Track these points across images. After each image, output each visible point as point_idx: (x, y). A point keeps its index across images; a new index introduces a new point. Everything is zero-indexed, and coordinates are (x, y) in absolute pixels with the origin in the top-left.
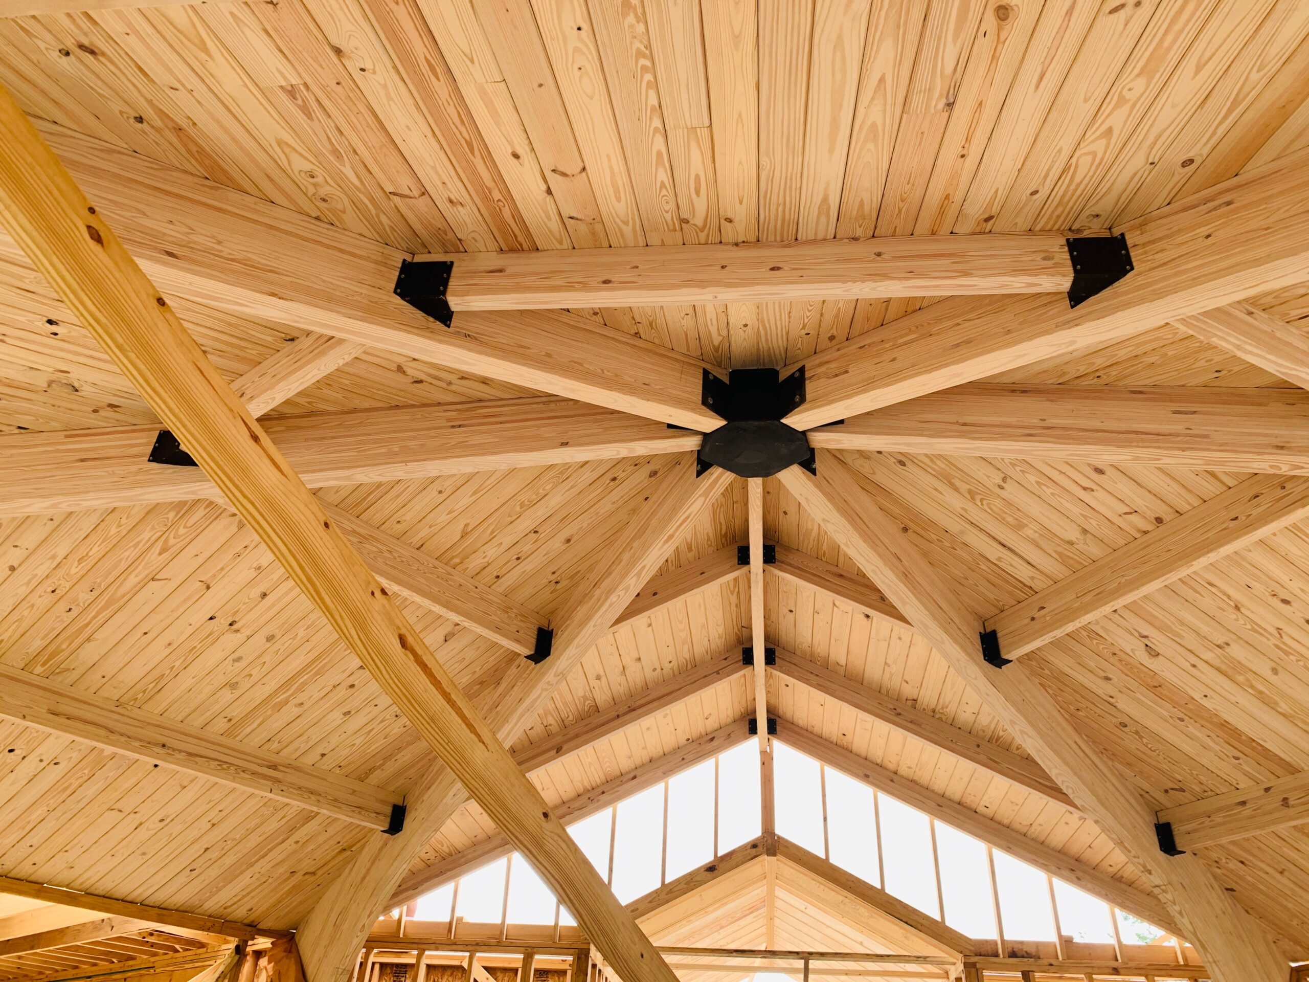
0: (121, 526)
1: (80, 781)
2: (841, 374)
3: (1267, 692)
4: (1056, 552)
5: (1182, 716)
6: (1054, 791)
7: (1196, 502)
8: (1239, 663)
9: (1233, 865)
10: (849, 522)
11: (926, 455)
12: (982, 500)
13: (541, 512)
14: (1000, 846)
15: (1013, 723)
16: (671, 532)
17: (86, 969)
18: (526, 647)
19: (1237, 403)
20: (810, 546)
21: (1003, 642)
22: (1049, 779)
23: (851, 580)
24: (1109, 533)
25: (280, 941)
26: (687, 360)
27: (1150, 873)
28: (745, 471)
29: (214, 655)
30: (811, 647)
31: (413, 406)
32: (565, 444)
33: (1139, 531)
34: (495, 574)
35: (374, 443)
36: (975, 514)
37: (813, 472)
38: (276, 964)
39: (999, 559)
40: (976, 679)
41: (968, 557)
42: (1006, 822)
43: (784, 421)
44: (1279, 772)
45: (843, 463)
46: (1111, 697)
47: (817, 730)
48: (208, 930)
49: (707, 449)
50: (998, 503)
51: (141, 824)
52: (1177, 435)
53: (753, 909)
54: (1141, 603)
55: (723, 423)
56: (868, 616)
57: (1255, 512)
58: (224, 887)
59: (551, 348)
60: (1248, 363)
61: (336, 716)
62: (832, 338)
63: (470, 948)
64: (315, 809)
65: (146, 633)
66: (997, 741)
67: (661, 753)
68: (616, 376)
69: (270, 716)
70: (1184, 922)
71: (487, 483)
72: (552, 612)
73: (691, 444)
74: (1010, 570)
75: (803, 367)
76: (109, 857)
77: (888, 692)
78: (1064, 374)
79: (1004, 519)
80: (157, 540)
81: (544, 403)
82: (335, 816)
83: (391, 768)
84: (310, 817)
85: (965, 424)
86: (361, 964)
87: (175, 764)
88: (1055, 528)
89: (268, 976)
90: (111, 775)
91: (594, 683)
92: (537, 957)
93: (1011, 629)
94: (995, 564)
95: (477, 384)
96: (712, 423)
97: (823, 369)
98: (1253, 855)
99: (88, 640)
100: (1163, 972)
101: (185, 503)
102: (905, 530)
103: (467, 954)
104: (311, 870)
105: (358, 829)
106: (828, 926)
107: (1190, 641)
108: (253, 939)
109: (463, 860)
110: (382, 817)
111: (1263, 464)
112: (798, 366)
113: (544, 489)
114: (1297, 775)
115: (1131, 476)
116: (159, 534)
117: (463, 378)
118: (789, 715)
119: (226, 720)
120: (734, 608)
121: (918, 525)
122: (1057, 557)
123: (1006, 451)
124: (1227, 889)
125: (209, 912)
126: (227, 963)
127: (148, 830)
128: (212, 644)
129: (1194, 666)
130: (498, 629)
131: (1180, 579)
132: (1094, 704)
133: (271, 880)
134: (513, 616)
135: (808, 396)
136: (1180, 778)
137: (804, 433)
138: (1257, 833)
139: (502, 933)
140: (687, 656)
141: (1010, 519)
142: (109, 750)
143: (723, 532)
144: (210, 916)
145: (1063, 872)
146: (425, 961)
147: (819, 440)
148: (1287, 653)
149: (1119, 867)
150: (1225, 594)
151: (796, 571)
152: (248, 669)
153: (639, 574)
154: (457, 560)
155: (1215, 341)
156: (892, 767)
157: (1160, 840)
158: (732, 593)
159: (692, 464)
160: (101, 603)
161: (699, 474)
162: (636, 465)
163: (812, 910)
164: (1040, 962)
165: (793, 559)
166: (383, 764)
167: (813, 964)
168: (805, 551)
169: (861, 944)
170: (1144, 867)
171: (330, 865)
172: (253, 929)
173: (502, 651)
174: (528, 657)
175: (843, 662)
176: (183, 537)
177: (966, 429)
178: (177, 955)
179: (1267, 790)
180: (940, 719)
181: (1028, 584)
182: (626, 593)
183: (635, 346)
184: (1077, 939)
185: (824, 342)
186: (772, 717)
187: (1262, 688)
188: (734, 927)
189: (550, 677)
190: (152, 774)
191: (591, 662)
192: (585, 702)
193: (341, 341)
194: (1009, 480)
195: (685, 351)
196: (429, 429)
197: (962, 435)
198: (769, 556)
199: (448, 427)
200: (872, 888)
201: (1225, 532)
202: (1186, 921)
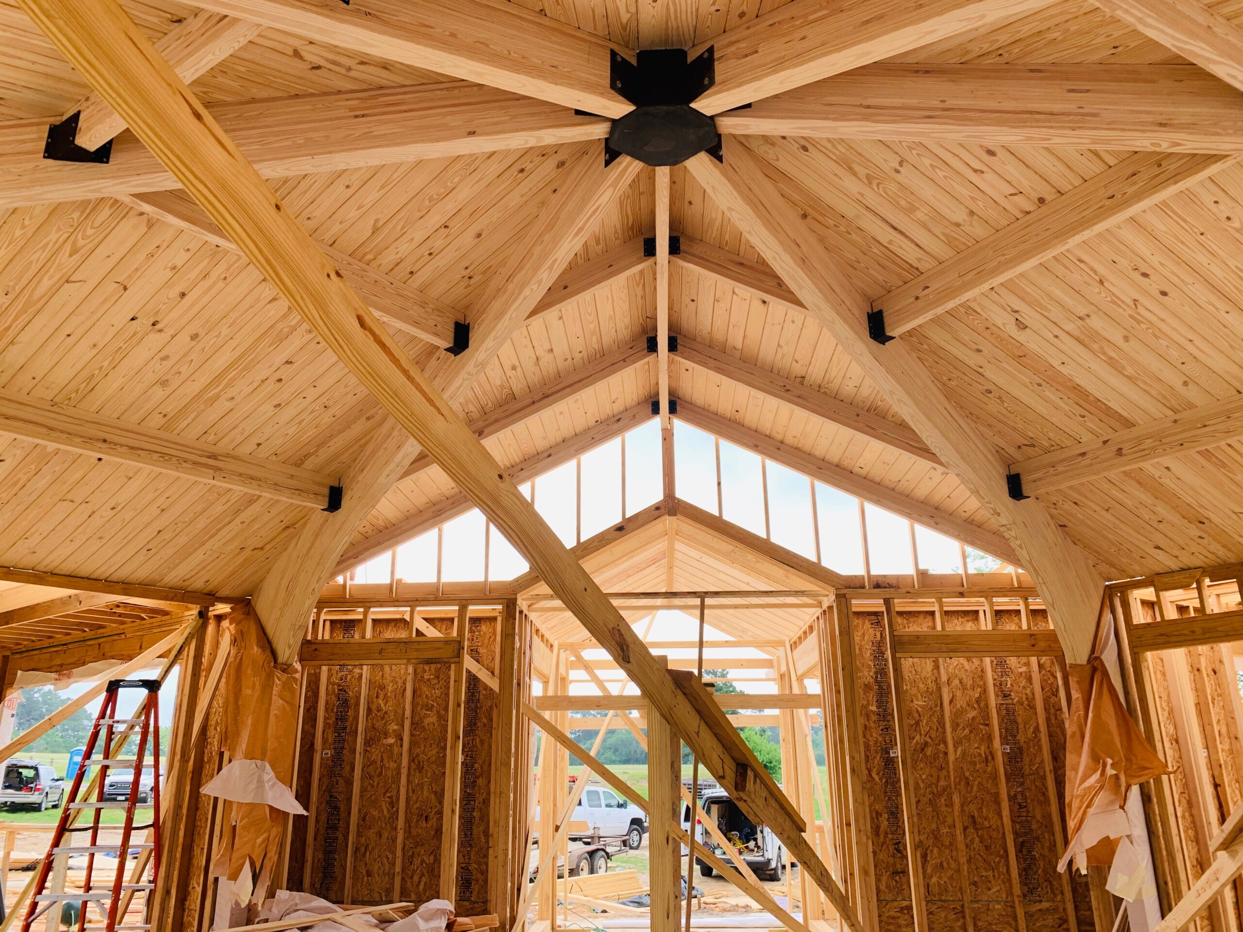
0: (25, 228)
1: (30, 475)
2: (750, 54)
3: (1117, 358)
4: (943, 234)
5: (1040, 381)
6: (925, 452)
7: (1077, 182)
8: (1096, 332)
9: (1068, 506)
10: (754, 211)
11: (829, 140)
12: (878, 185)
13: (450, 206)
14: (870, 500)
15: (892, 393)
16: (581, 225)
17: (60, 638)
18: (444, 339)
19: (1127, 81)
20: (713, 236)
21: (887, 321)
22: (920, 440)
23: (751, 268)
24: (994, 213)
25: (238, 606)
26: (594, 40)
27: (999, 515)
28: (653, 160)
29: (140, 355)
30: (711, 333)
31: (312, 95)
32: (472, 133)
33: (1022, 211)
34: (409, 270)
35: (277, 136)
36: (872, 198)
37: (720, 159)
38: (237, 624)
39: (890, 242)
40: (861, 355)
41: (861, 241)
42: (877, 479)
43: (693, 105)
44: (1117, 425)
45: (747, 149)
46: (981, 367)
47: (713, 408)
48: (172, 600)
49: (616, 135)
50: (893, 187)
51: (94, 512)
52: (1069, 114)
53: (655, 561)
54: (1017, 281)
55: (631, 108)
56: (764, 302)
57: (1131, 190)
58: (180, 563)
59: (456, 27)
60: (1147, 37)
61: (268, 408)
62: (742, 15)
63: (412, 603)
64: (257, 493)
65: (69, 335)
66: (875, 410)
67: (573, 433)
68: (524, 58)
69: (203, 411)
70: (1023, 554)
71: (395, 176)
72: (467, 307)
73: (600, 131)
74: (899, 252)
75: (712, 47)
76: (68, 542)
77: (779, 371)
78: (968, 52)
79: (898, 203)
80: (65, 242)
81: (447, 89)
82: (276, 498)
83: (324, 455)
84: (252, 501)
85: (868, 107)
86: (314, 621)
87: (117, 456)
88: (945, 212)
89: (231, 635)
90: (57, 469)
91: (510, 373)
92: (471, 608)
93: (897, 308)
94: (887, 248)
95: (376, 69)
96: (621, 108)
97: (733, 49)
98: (1086, 497)
99: (12, 343)
100: (1000, 594)
101: (89, 201)
102: (805, 216)
103: (409, 609)
104: (260, 546)
105: (298, 510)
106: (720, 571)
107: (1056, 314)
108: (213, 605)
109: (398, 532)
110: (320, 498)
111: (1144, 142)
112: (707, 46)
113: (451, 182)
114: (1133, 428)
115: (1020, 157)
116: (67, 235)
117: (362, 63)
118: (687, 397)
119: (161, 416)
120: (639, 299)
121: (816, 211)
122: (943, 238)
123: (907, 134)
124: (1060, 526)
125: (170, 585)
126: (192, 626)
127: (101, 517)
128: (138, 344)
129: (1056, 337)
130: (416, 324)
131: (1054, 257)
132: (964, 374)
133: (223, 556)
134: (430, 311)
135: (718, 78)
136: (1032, 435)
137: (712, 118)
138: (1092, 478)
139: (438, 589)
140: (596, 346)
141: (903, 203)
142: (51, 446)
143: (630, 225)
144: (170, 588)
145: (924, 519)
146: (371, 617)
147: (728, 126)
148: (1139, 322)
149: (972, 512)
150: (1092, 269)
151: (700, 261)
152: (176, 367)
153: (551, 268)
154: (370, 257)
155: (1119, 13)
156: (779, 437)
157: (1009, 488)
158: (638, 286)
159: (600, 153)
160: (19, 305)
161: (607, 163)
162: (543, 155)
163: (706, 559)
164: (899, 590)
165: (698, 249)
166: (317, 451)
167: (708, 601)
168: (708, 241)
169: (748, 584)
170: (994, 510)
171: (278, 540)
172: (210, 597)
173: (422, 344)
174: (447, 350)
175: (739, 346)
176: (92, 238)
177: (869, 112)
178: (143, 622)
179: (1105, 442)
180: (825, 393)
181: (915, 265)
182: (539, 286)
183: (541, 24)
184: (931, 572)
185: (734, 20)
186: (673, 399)
187: (1113, 355)
188: (640, 575)
189: (470, 367)
190: (96, 468)
191: (507, 353)
192: (502, 390)
193: (236, 20)
194: (905, 163)
195: (592, 31)
196: (331, 119)
197: (866, 118)
198: (674, 248)
199: (350, 117)
200: (757, 538)
201: (1101, 210)
202: (1024, 552)
